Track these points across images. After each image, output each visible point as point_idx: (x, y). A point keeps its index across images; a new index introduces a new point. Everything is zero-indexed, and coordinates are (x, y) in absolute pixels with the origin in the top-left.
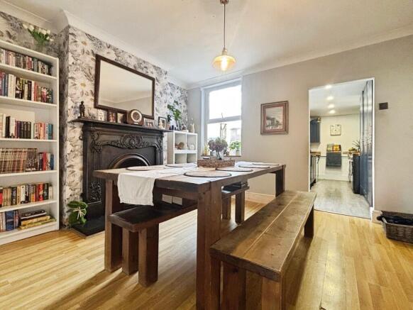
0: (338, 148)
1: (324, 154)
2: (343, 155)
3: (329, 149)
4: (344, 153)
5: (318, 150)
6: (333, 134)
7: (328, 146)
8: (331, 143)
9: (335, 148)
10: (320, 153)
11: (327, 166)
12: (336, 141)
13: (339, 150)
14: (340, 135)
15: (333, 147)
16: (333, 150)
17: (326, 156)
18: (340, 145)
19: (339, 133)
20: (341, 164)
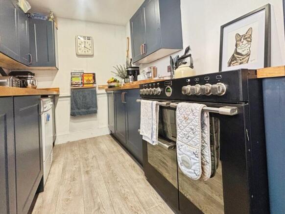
0: (92, 78)
1: (65, 91)
2: (98, 91)
3: (75, 80)
4: (99, 88)
5: (53, 85)
6: (80, 52)
7: (73, 75)
8: (77, 69)
9: (86, 78)
10: (57, 90)
11: (73, 115)
12: (86, 66)
13: (92, 82)
14: (92, 56)
15: (83, 76)
16: (83, 83)
17: (69, 95)
18: (94, 74)
19: (90, 53)
20: (97, 107)
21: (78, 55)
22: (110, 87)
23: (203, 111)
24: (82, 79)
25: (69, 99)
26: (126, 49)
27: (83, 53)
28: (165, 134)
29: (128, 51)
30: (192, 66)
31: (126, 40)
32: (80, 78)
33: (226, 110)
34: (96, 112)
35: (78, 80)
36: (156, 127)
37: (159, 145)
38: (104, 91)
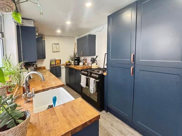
2: (62, 67)
3: (52, 63)
4: (62, 65)
6: (54, 51)
7: (51, 61)
8: (53, 58)
9: (57, 62)
10: (45, 67)
12: (57, 57)
13: (59, 63)
14: (59, 52)
15: (56, 61)
16: (56, 64)
17: (49, 69)
18: (60, 60)
19: (58, 50)
20: (61, 73)
21: (53, 52)
22: (67, 65)
23: (94, 80)
24: (56, 63)
25: (49, 71)
26: (74, 48)
27: (55, 51)
28: (88, 84)
29: (75, 49)
30: (97, 64)
31: (74, 44)
32: (55, 62)
33: (97, 81)
34: (61, 76)
36: (85, 83)
37: (86, 88)
38: (64, 66)
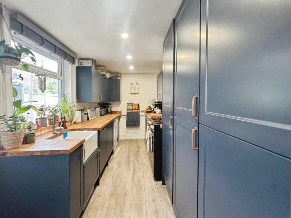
0: (137, 106)
1: (124, 113)
2: (141, 114)
4: (142, 112)
6: (132, 92)
7: (128, 105)
8: (130, 101)
9: (134, 107)
10: (121, 112)
11: (127, 125)
12: (135, 100)
13: (137, 109)
14: (138, 93)
16: (132, 109)
17: (126, 115)
18: (139, 104)
19: (137, 92)
20: (139, 122)
21: (131, 94)
24: (132, 107)
25: (126, 117)
27: (134, 92)
34: (139, 125)
35: (130, 108)
38: (143, 114)
